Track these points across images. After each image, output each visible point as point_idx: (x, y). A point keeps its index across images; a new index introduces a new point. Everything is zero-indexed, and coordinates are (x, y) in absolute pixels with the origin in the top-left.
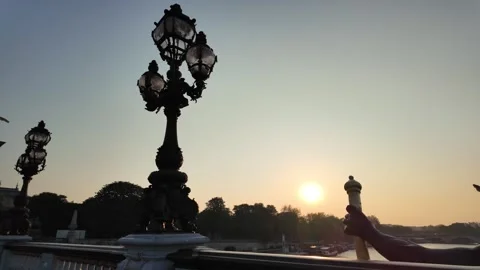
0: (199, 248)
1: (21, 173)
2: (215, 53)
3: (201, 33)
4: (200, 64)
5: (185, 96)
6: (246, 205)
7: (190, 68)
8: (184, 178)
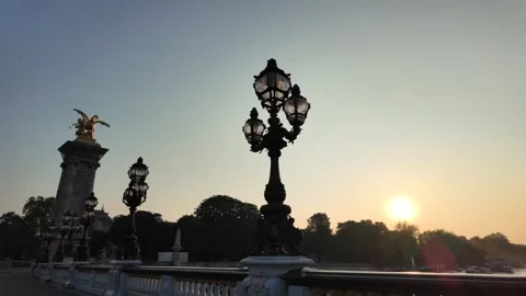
0: (307, 269)
1: (128, 205)
2: (308, 101)
3: (296, 86)
4: (296, 113)
5: (284, 139)
6: (353, 222)
7: (288, 117)
8: (288, 210)
